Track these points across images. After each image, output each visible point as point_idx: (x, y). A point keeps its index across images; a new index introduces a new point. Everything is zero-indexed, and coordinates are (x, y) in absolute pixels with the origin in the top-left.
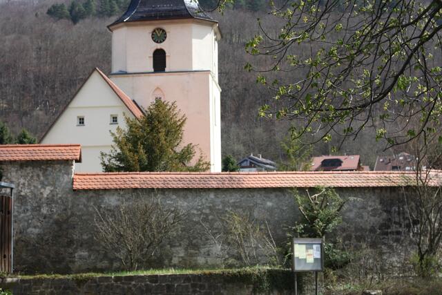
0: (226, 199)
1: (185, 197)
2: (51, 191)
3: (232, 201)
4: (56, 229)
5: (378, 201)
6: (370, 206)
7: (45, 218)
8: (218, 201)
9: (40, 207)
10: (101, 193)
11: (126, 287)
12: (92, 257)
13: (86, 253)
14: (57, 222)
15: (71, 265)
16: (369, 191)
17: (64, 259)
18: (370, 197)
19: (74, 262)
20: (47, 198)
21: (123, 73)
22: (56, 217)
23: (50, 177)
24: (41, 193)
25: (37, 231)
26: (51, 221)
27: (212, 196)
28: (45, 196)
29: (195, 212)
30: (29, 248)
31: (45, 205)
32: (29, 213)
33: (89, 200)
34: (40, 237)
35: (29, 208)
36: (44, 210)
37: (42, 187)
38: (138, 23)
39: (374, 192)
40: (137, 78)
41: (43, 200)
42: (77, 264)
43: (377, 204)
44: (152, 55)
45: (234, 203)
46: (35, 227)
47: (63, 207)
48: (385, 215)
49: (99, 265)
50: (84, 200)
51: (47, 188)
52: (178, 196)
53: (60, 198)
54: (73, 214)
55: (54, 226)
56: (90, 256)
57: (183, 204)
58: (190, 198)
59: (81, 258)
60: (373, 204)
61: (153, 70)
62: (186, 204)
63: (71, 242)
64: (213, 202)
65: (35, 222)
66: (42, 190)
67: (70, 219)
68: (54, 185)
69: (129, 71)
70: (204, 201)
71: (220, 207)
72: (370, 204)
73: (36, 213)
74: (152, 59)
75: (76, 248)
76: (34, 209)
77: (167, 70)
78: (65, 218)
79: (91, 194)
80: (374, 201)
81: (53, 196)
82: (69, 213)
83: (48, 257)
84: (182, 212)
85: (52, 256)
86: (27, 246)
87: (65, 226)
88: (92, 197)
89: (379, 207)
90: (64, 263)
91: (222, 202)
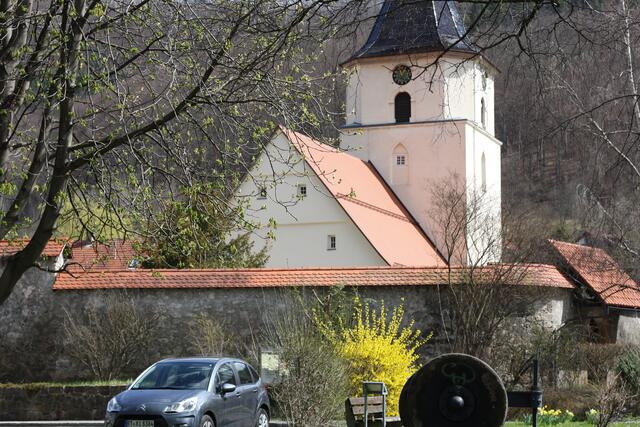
0: (229, 300)
1: (180, 298)
2: (33, 291)
3: (237, 302)
4: (37, 334)
5: (423, 302)
6: (412, 308)
7: (25, 321)
8: (219, 302)
9: (21, 308)
10: (85, 293)
11: (76, 398)
12: (74, 365)
13: (67, 361)
14: (38, 326)
15: (51, 374)
16: (411, 290)
17: (44, 367)
18: (412, 298)
19: (54, 370)
20: (29, 299)
21: (358, 126)
22: (36, 320)
23: (32, 276)
24: (23, 294)
25: (16, 335)
26: (32, 324)
27: (212, 296)
28: (26, 296)
29: (191, 315)
30: (9, 354)
31: (26, 306)
32: (9, 316)
33: (71, 301)
34: (21, 342)
35: (10, 309)
36: (25, 313)
37: (24, 287)
38: (375, 59)
39: (418, 292)
40: (374, 131)
41: (24, 301)
42: (58, 373)
43: (422, 306)
44: (393, 101)
45: (239, 304)
46: (15, 331)
47: (44, 309)
48: (431, 320)
49: (81, 374)
50: (66, 301)
51: (29, 288)
52: (171, 297)
53: (42, 299)
54: (54, 317)
55: (35, 330)
56: (71, 364)
57: (176, 306)
58: (186, 300)
59: (61, 365)
60: (416, 305)
61: (393, 120)
62: (179, 306)
63: (51, 348)
64: (212, 303)
65: (16, 325)
66: (24, 290)
67: (52, 323)
68: (35, 284)
69: (364, 122)
70: (202, 302)
71: (221, 309)
72: (411, 306)
73: (17, 316)
74: (393, 107)
75: (57, 355)
76: (15, 311)
77: (412, 120)
78: (46, 320)
79: (74, 294)
80: (418, 302)
81: (35, 296)
82: (51, 316)
83: (28, 363)
84: (176, 315)
85: (32, 363)
86: (6, 352)
87: (45, 330)
88: (75, 297)
89: (424, 309)
90: (44, 371)
91: (224, 304)
